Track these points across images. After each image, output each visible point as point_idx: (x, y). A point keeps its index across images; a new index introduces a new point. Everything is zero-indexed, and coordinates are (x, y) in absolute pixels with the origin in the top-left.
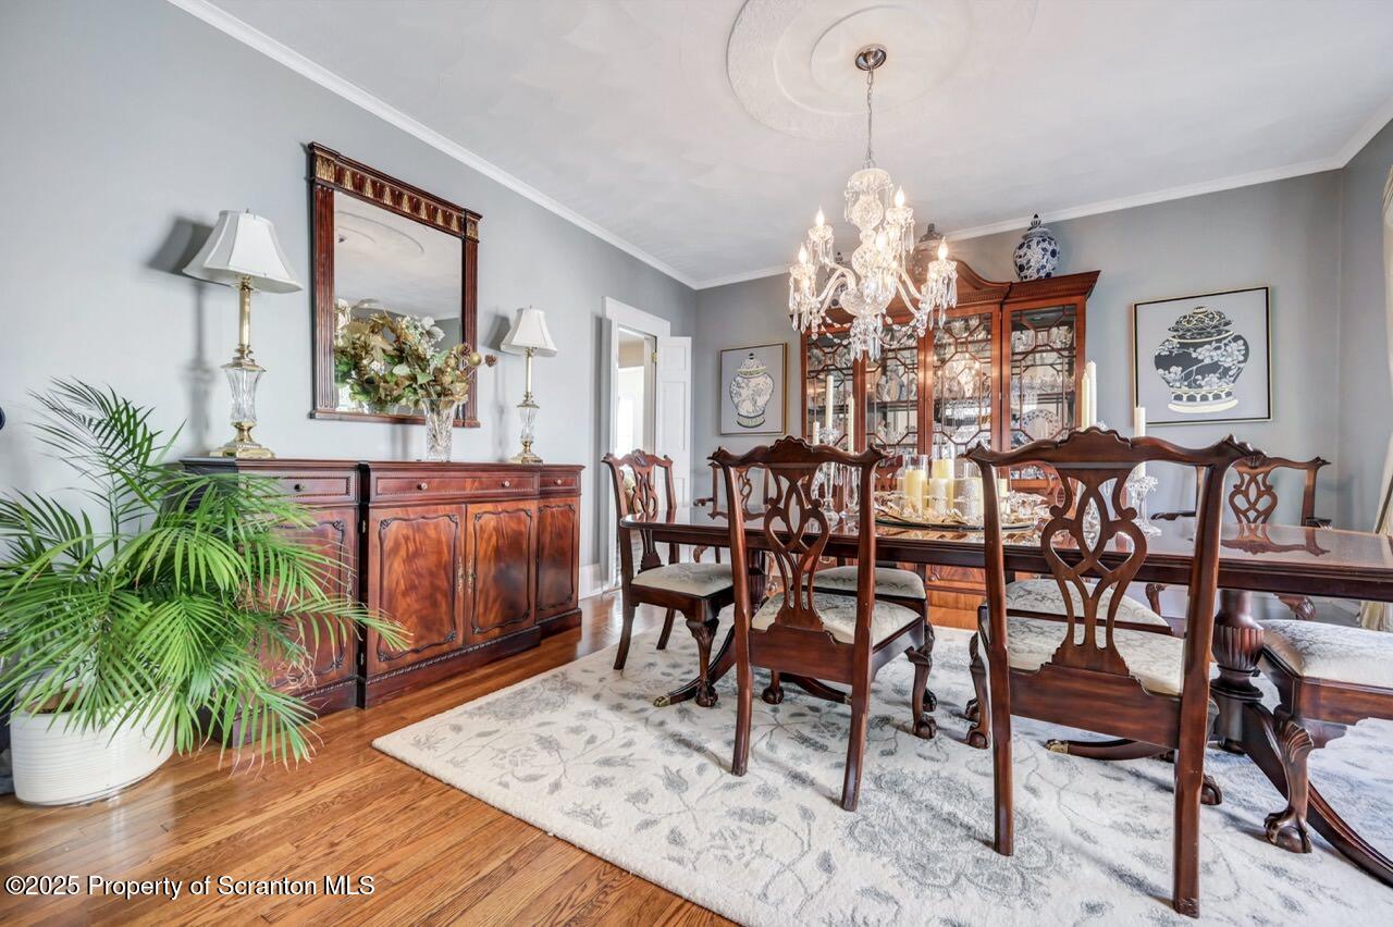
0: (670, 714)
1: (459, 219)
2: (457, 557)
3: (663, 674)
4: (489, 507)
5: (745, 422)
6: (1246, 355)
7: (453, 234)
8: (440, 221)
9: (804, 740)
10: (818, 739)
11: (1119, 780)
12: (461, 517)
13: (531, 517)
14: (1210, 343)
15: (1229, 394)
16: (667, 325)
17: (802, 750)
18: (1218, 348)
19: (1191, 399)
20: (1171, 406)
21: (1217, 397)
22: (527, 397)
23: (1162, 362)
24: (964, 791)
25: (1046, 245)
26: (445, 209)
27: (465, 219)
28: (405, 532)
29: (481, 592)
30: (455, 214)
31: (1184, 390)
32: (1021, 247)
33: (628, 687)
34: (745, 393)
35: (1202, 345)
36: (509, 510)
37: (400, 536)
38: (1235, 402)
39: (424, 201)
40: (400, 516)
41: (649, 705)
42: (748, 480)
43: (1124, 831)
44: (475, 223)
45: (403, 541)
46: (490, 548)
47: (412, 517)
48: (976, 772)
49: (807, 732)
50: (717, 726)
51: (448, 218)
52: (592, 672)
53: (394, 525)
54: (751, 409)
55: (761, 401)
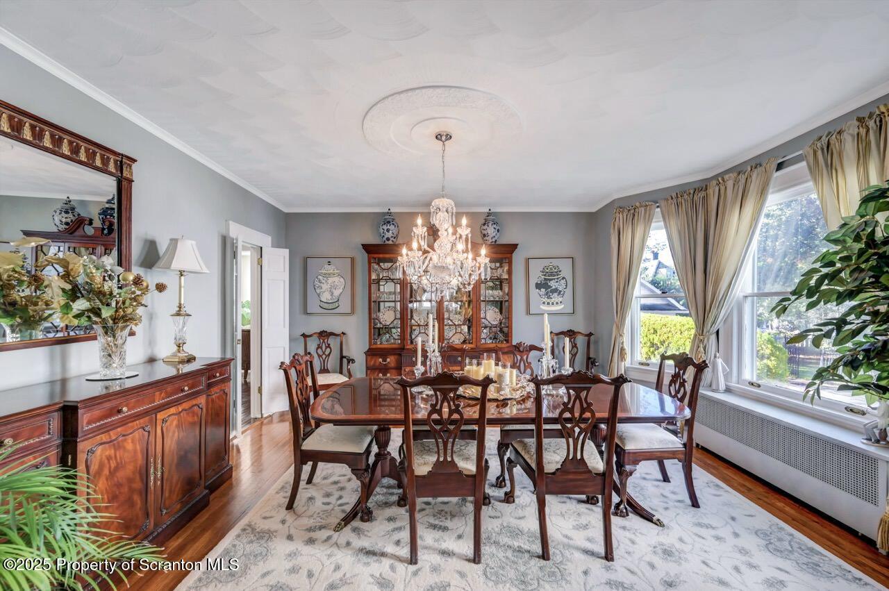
0: (347, 534)
1: (116, 162)
2: (149, 458)
3: (324, 504)
4: (173, 410)
5: (326, 306)
6: (566, 286)
7: (111, 174)
8: (98, 163)
9: (434, 527)
10: (441, 524)
11: (564, 502)
12: (152, 426)
13: (202, 409)
14: (554, 279)
15: (561, 302)
16: (269, 239)
17: (438, 534)
18: (557, 282)
19: (548, 304)
20: (541, 307)
21: (557, 303)
22: (180, 308)
23: (538, 286)
24: (517, 532)
25: (495, 226)
26: (103, 153)
27: (121, 162)
28: (107, 453)
29: (166, 480)
30: (112, 157)
31: (546, 300)
32: (484, 224)
33: (306, 522)
34: (325, 287)
35: (552, 280)
36: (187, 408)
37: (104, 457)
38: (563, 306)
39: (83, 145)
40: (104, 440)
41: (331, 533)
42: (329, 345)
43: (577, 529)
44: (130, 166)
45: (106, 461)
46: (174, 442)
47: (114, 438)
48: (516, 518)
49: (432, 520)
50: (383, 533)
51: (105, 161)
52: (271, 517)
53: (99, 450)
54: (329, 297)
55: (337, 293)
